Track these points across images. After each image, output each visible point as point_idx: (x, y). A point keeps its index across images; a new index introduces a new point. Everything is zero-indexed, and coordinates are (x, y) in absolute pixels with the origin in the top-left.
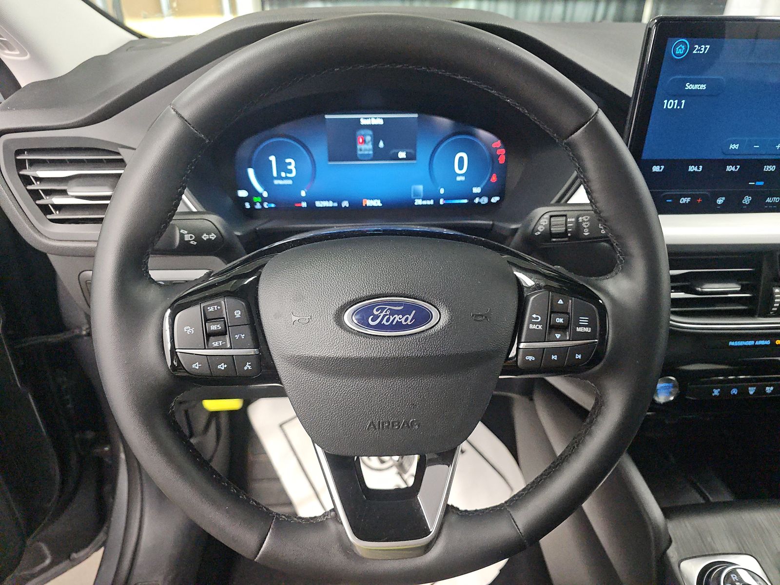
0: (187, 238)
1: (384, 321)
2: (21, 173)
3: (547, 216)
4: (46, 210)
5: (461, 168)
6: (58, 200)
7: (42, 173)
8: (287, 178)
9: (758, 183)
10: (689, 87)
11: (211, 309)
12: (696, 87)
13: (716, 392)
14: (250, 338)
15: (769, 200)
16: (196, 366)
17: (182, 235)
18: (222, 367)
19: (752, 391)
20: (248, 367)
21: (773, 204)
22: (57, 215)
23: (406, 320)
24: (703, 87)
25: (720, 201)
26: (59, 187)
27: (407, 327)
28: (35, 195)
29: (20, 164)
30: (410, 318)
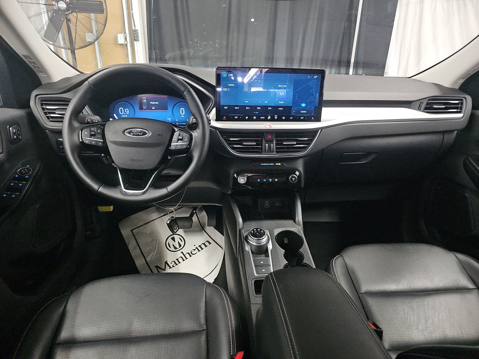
0: (89, 121)
1: (135, 134)
2: (42, 107)
3: (192, 119)
4: (48, 118)
5: (182, 113)
6: (52, 115)
7: (48, 107)
8: (125, 115)
9: (257, 113)
10: (230, 85)
11: (92, 129)
12: (231, 85)
13: (259, 180)
14: (101, 137)
15: (261, 118)
16: (87, 142)
17: (87, 120)
18: (94, 143)
19: (270, 180)
20: (100, 144)
21: (263, 119)
22: (51, 120)
23: (140, 134)
24: (233, 85)
25: (247, 118)
26: (53, 111)
27: (140, 135)
28: (45, 113)
29: (42, 105)
30: (141, 133)
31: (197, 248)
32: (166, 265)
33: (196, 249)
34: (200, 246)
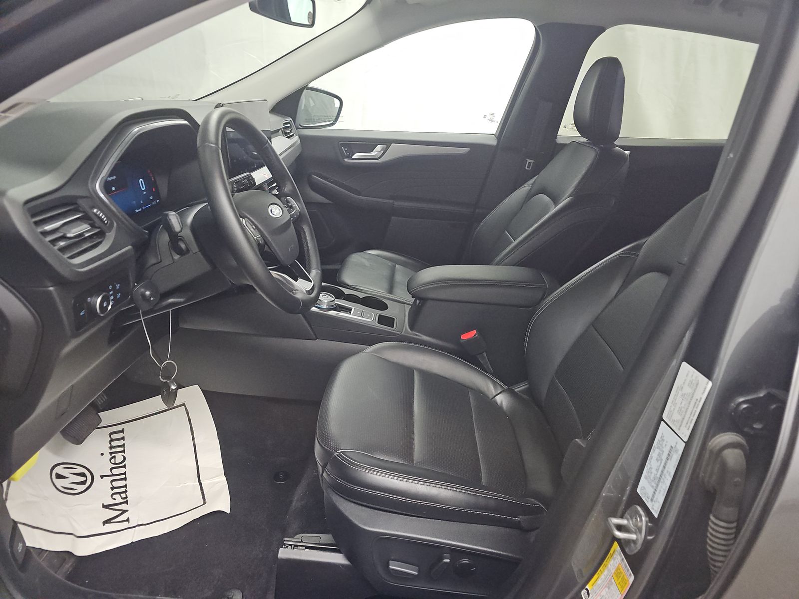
31: (111, 453)
32: (121, 512)
33: (113, 455)
34: (111, 448)
